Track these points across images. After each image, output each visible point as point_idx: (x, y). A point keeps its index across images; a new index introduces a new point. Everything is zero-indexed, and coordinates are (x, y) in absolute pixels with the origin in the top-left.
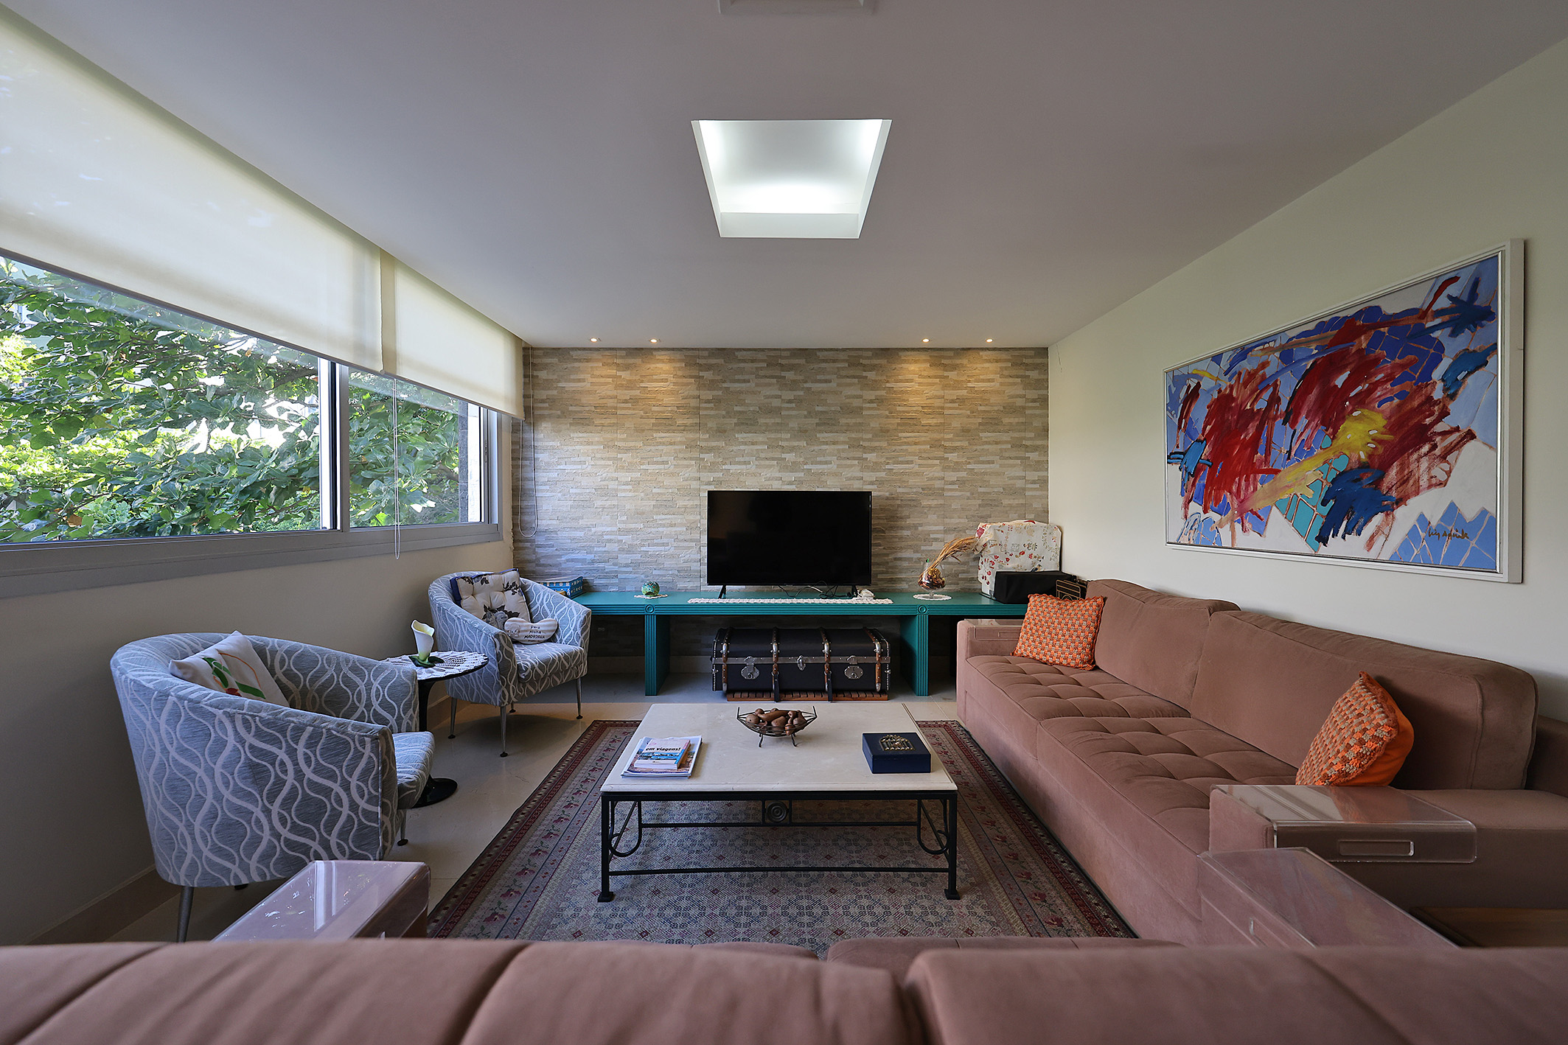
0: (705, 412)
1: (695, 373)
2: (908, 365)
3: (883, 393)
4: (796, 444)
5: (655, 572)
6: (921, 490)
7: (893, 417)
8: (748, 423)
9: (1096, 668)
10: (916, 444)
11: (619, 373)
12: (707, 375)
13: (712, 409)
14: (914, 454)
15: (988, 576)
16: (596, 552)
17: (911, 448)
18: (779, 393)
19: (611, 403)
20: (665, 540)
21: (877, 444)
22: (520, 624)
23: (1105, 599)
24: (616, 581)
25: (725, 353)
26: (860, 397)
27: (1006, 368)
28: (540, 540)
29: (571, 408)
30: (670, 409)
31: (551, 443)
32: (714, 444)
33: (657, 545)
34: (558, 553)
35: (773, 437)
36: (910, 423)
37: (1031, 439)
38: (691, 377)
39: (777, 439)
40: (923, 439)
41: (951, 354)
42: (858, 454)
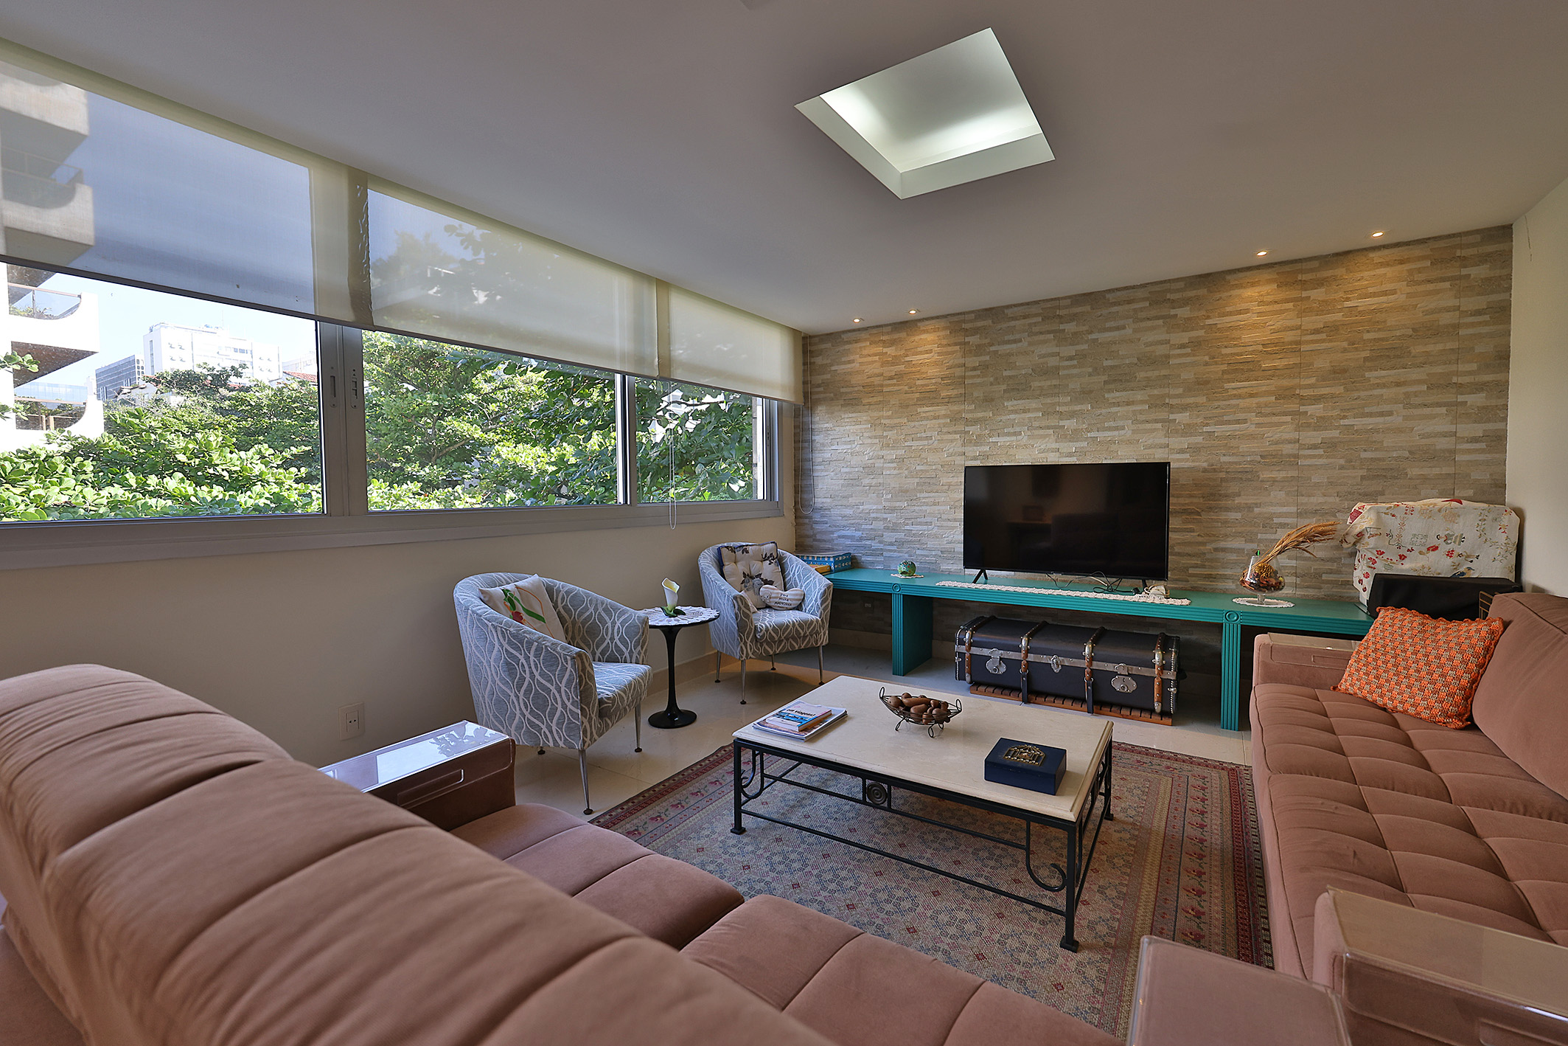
0: (970, 381)
1: (961, 339)
2: (1242, 290)
3: (1201, 333)
4: (1078, 408)
5: (918, 552)
6: (1258, 458)
7: (1216, 363)
8: (1019, 388)
9: (1471, 726)
10: (1251, 396)
11: (885, 350)
12: (974, 340)
13: (979, 376)
14: (1248, 410)
15: (1364, 580)
16: (864, 530)
17: (1242, 403)
18: (1057, 350)
19: (877, 381)
20: (928, 519)
21: (1191, 400)
22: (772, 591)
23: (1506, 625)
24: (881, 559)
25: (993, 313)
26: (1168, 342)
27: (1419, 271)
28: (817, 517)
29: (842, 390)
30: (934, 381)
31: (826, 425)
32: (980, 415)
33: (920, 524)
34: (831, 529)
35: (1049, 401)
36: (1243, 369)
37: (1470, 373)
38: (956, 344)
39: (1054, 404)
40: (1264, 388)
41: (1316, 264)
42: (1163, 415)
